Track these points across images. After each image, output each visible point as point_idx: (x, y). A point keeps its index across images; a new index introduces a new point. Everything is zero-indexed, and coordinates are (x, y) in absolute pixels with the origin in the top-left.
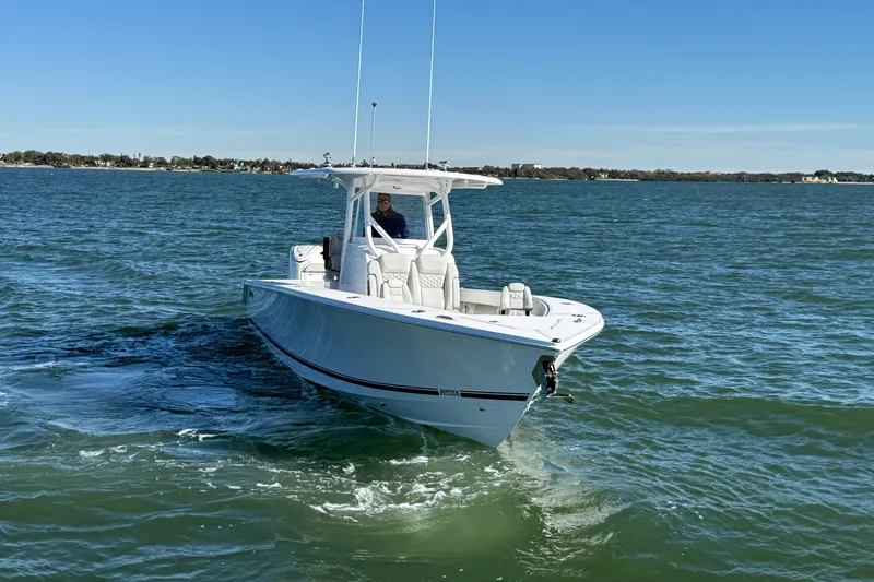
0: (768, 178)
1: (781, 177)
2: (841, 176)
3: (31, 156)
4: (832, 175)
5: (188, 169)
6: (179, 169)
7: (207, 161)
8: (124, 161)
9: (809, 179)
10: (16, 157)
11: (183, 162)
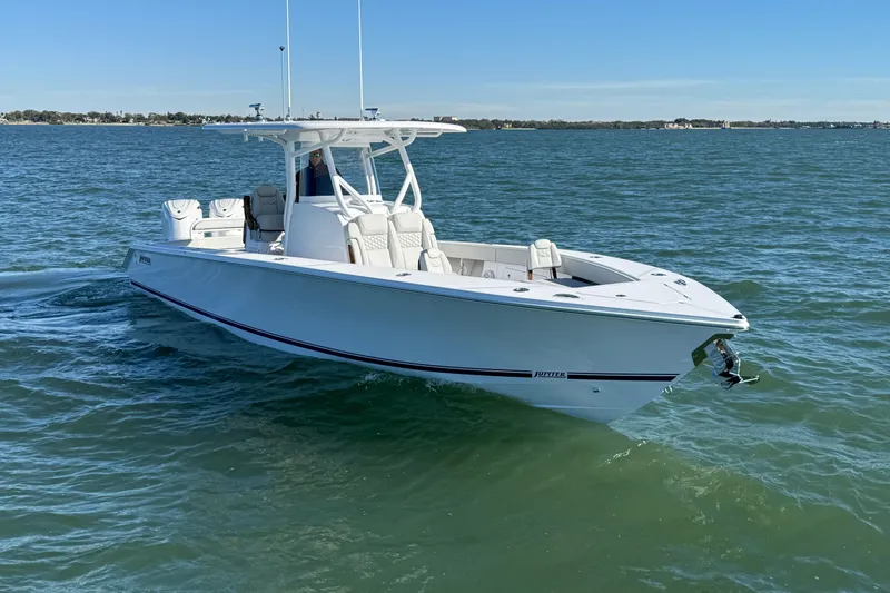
0: (638, 125)
1: (648, 125)
2: (696, 123)
3: (29, 115)
4: (689, 122)
5: (163, 124)
6: (156, 124)
7: (179, 116)
8: (108, 118)
9: (670, 126)
10: (17, 116)
11: (159, 118)
